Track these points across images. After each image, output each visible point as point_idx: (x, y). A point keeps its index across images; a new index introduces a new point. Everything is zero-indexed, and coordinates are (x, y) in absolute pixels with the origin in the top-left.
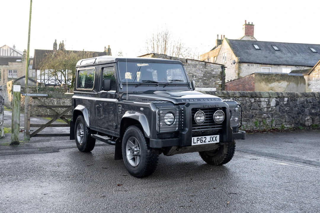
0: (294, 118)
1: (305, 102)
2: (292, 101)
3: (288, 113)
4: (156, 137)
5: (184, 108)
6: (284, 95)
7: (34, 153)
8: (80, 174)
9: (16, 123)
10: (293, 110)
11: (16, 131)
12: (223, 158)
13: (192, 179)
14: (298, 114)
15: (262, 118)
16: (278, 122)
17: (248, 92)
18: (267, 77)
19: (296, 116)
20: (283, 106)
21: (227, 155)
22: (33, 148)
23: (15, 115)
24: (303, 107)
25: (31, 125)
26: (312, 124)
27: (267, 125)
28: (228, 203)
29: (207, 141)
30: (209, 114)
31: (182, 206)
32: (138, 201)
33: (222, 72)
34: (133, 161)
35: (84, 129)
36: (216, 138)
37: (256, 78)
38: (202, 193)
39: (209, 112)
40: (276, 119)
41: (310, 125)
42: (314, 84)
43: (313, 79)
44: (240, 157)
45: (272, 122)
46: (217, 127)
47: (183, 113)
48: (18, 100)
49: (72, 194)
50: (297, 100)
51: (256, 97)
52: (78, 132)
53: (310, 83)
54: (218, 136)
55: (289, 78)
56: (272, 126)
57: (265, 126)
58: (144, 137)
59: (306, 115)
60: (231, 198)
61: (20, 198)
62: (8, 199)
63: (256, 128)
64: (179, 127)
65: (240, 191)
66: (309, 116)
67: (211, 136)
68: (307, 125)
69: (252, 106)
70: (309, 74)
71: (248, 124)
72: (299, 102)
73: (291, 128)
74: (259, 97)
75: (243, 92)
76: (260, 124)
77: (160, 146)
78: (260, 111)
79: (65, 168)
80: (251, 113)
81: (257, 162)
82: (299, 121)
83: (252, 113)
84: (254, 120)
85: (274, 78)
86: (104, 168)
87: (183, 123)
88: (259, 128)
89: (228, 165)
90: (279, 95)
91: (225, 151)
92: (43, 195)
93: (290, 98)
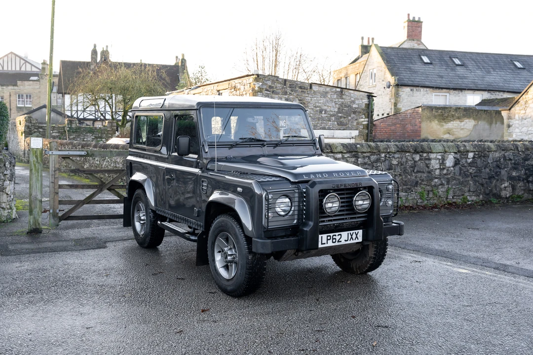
0: (482, 185)
1: (502, 160)
2: (480, 157)
3: (474, 177)
4: (263, 236)
5: (307, 188)
6: (467, 148)
7: (67, 251)
8: (142, 290)
9: (36, 199)
10: (482, 172)
11: (36, 211)
12: (368, 263)
13: (318, 300)
14: (490, 178)
15: (432, 186)
16: (458, 192)
17: (410, 144)
18: (442, 112)
19: (486, 182)
20: (465, 167)
21: (374, 258)
22: (65, 241)
23: (34, 187)
24: (498, 166)
25: (59, 201)
26: (512, 195)
27: (440, 196)
28: (374, 344)
29: (343, 240)
30: (347, 198)
31: (303, 350)
32: (234, 340)
33: (369, 104)
34: (225, 270)
35: (146, 212)
36: (357, 235)
37: (424, 114)
38: (334, 326)
39: (347, 194)
40: (454, 187)
41: (509, 197)
42: (517, 126)
43: (517, 116)
44: (395, 257)
45: (447, 191)
46: (358, 217)
47: (305, 197)
48: (39, 161)
49: (131, 327)
50: (489, 157)
51: (422, 152)
52: (136, 215)
53: (511, 124)
54: (360, 232)
55: (478, 113)
56: (447, 198)
57: (436, 198)
58: (242, 235)
59: (503, 179)
60: (380, 336)
61: (49, 334)
62: (30, 336)
63: (421, 203)
64: (298, 219)
65: (394, 321)
66: (507, 182)
67: (349, 232)
68: (503, 196)
69: (415, 166)
70: (510, 109)
71: (409, 196)
72: (492, 159)
73: (478, 201)
74: (428, 153)
75: (403, 144)
76: (428, 195)
77: (268, 251)
78: (428, 174)
79: (118, 279)
80: (413, 178)
81: (421, 268)
82: (491, 191)
83: (416, 177)
84: (419, 189)
85: (453, 113)
86: (179, 279)
87: (304, 212)
88: (426, 202)
89: (375, 274)
90: (460, 149)
91: (371, 252)
92: (86, 330)
93: (477, 153)
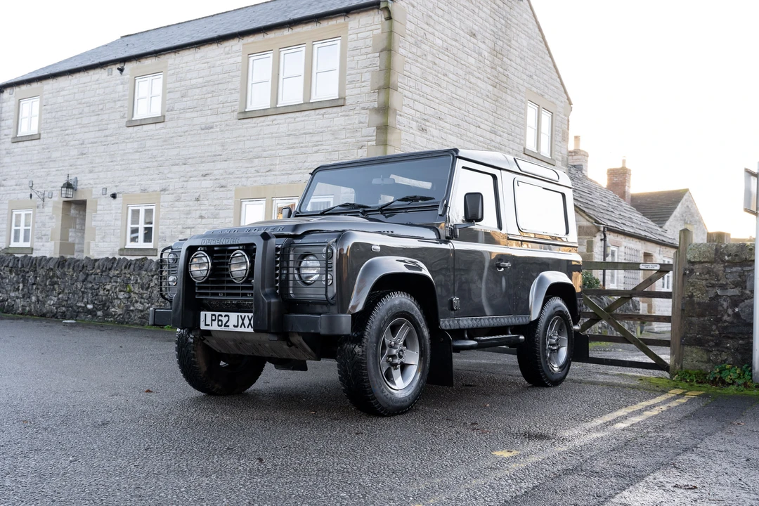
29: (231, 324)
36: (250, 320)
67: (239, 314)
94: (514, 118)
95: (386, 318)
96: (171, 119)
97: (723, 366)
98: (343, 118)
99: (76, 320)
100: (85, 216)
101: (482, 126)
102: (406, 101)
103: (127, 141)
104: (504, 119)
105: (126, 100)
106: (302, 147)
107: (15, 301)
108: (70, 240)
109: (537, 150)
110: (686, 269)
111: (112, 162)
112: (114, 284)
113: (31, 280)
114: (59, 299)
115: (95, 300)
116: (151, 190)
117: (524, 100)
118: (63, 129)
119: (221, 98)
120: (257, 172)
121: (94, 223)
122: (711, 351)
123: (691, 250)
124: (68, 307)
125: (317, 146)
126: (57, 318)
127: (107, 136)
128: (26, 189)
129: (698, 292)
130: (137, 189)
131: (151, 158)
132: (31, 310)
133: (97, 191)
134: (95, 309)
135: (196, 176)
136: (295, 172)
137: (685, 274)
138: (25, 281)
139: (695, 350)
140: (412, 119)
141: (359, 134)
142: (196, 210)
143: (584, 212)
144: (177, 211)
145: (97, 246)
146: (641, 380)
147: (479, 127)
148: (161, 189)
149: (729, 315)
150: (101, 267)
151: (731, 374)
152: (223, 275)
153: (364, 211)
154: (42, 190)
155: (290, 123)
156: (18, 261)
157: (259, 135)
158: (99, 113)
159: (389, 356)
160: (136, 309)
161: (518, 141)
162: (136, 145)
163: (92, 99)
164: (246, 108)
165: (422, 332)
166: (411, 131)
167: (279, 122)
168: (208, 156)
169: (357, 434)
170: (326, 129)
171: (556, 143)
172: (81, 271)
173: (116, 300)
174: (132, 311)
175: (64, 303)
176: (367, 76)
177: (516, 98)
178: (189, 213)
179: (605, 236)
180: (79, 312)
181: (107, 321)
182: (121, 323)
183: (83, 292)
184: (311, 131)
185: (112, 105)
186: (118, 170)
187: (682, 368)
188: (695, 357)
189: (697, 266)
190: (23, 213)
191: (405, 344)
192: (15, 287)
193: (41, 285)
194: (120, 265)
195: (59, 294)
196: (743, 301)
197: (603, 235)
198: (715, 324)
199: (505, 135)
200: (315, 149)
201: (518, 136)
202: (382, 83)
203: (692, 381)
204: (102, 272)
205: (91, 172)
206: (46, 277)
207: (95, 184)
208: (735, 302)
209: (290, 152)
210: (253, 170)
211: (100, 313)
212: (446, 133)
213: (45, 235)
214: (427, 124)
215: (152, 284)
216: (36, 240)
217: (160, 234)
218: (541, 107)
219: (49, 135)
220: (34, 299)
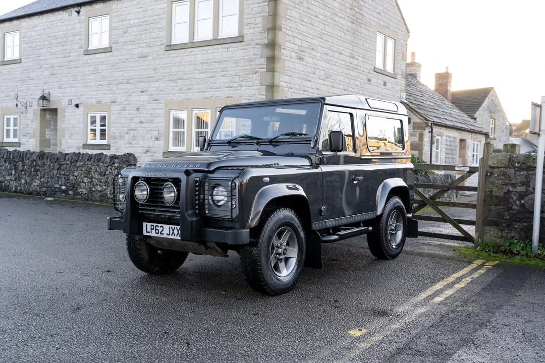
29: (164, 233)
36: (178, 231)
46: (173, 212)
67: (171, 226)
94: (367, 45)
95: (274, 228)
96: (117, 50)
97: (512, 241)
98: (242, 51)
99: (54, 197)
100: (56, 119)
101: (343, 53)
102: (288, 38)
103: (85, 65)
104: (360, 47)
105: (83, 34)
106: (212, 72)
107: (9, 182)
108: (47, 137)
109: (384, 68)
110: (487, 172)
111: (74, 80)
112: (80, 172)
113: (20, 168)
114: (41, 182)
115: (67, 183)
116: (104, 102)
117: (374, 31)
118: (38, 55)
119: (153, 35)
120: (181, 89)
121: (63, 126)
122: (504, 230)
123: (491, 158)
124: (48, 188)
125: (223, 71)
126: (40, 195)
127: (70, 62)
128: (13, 100)
129: (496, 189)
130: (94, 101)
131: (103, 78)
132: (21, 189)
133: (65, 102)
134: (67, 190)
135: (136, 93)
136: (208, 90)
137: (487, 175)
138: (16, 168)
139: (493, 229)
140: (293, 52)
141: (254, 63)
142: (137, 117)
143: (417, 112)
144: (123, 118)
145: (66, 142)
146: (454, 250)
147: (342, 54)
148: (111, 101)
149: (517, 205)
150: (70, 160)
151: (517, 247)
152: (158, 198)
153: (258, 142)
154: (24, 101)
155: (203, 54)
156: (10, 153)
157: (181, 62)
158: (64, 44)
159: (277, 254)
160: (97, 190)
161: (370, 62)
162: (91, 68)
163: (58, 34)
164: (171, 42)
165: (300, 235)
166: (292, 60)
167: (195, 53)
168: (145, 77)
169: (254, 315)
170: (229, 59)
171: (398, 62)
172: (56, 162)
173: (82, 184)
174: (94, 191)
175: (45, 185)
176: (259, 20)
177: (368, 31)
178: (132, 119)
179: (432, 129)
180: (56, 191)
181: (77, 198)
182: (86, 199)
183: (58, 177)
184: (219, 60)
185: (72, 38)
186: (79, 87)
187: (483, 241)
188: (492, 234)
189: (495, 170)
190: (12, 117)
191: (288, 244)
192: (9, 173)
193: (27, 172)
194: (84, 158)
195: (41, 178)
196: (528, 196)
197: (430, 129)
198: (507, 212)
199: (361, 58)
200: (222, 73)
201: (370, 59)
202: (270, 26)
203: (490, 251)
204: (71, 163)
205: (59, 88)
206: (31, 166)
207: (63, 97)
208: (522, 196)
209: (203, 75)
210: (177, 88)
211: (71, 192)
212: (317, 60)
213: (28, 134)
214: (304, 54)
215: (108, 173)
216: (22, 137)
217: (112, 134)
218: (387, 36)
219: (28, 60)
220: (23, 181)
